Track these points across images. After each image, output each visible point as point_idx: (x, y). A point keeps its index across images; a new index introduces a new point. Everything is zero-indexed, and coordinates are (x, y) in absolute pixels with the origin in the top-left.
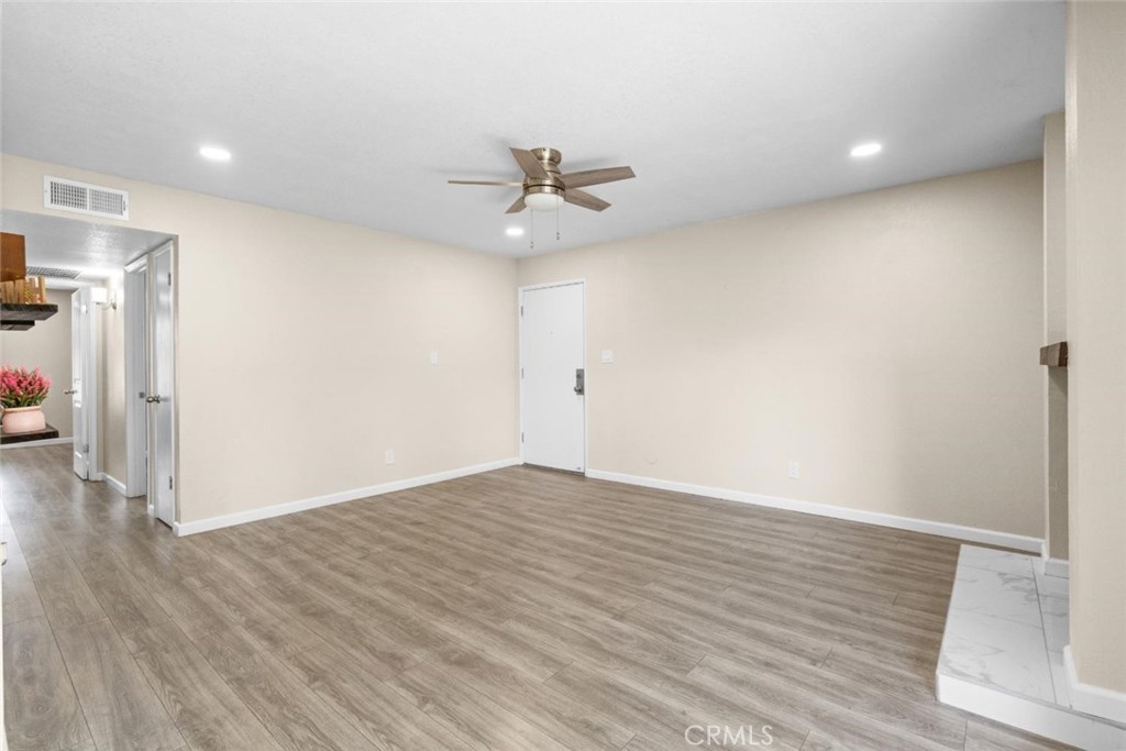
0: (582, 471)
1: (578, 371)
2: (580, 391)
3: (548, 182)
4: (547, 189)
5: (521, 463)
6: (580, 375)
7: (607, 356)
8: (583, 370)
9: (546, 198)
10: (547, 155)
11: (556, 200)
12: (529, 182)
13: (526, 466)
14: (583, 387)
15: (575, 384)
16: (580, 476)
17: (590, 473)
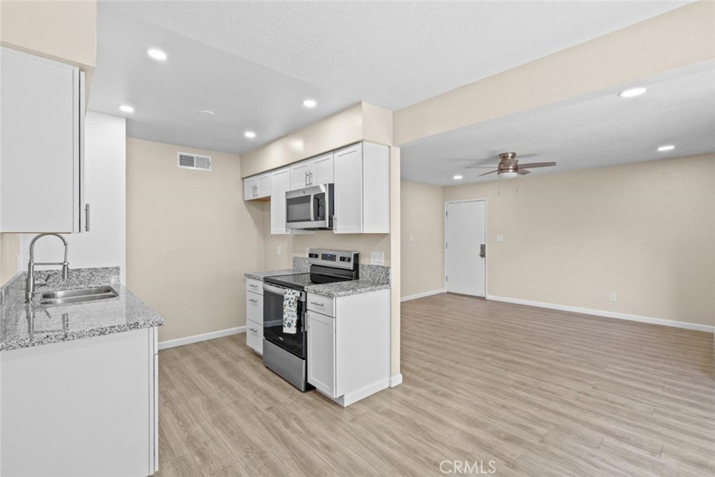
0: (484, 296)
1: (481, 245)
2: (483, 255)
3: (511, 167)
4: (511, 171)
5: (446, 292)
6: (483, 247)
7: (500, 238)
8: (484, 245)
9: (511, 174)
10: (510, 155)
11: (515, 174)
12: (502, 166)
13: (448, 293)
14: (485, 253)
15: (480, 252)
16: (483, 299)
17: (489, 297)
